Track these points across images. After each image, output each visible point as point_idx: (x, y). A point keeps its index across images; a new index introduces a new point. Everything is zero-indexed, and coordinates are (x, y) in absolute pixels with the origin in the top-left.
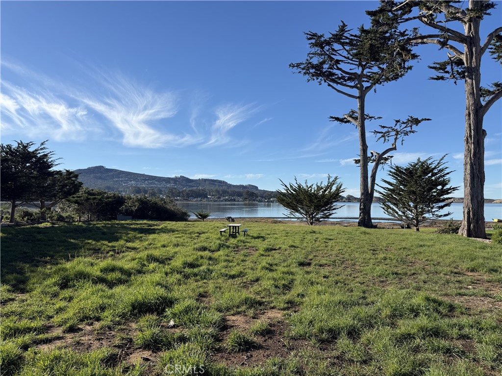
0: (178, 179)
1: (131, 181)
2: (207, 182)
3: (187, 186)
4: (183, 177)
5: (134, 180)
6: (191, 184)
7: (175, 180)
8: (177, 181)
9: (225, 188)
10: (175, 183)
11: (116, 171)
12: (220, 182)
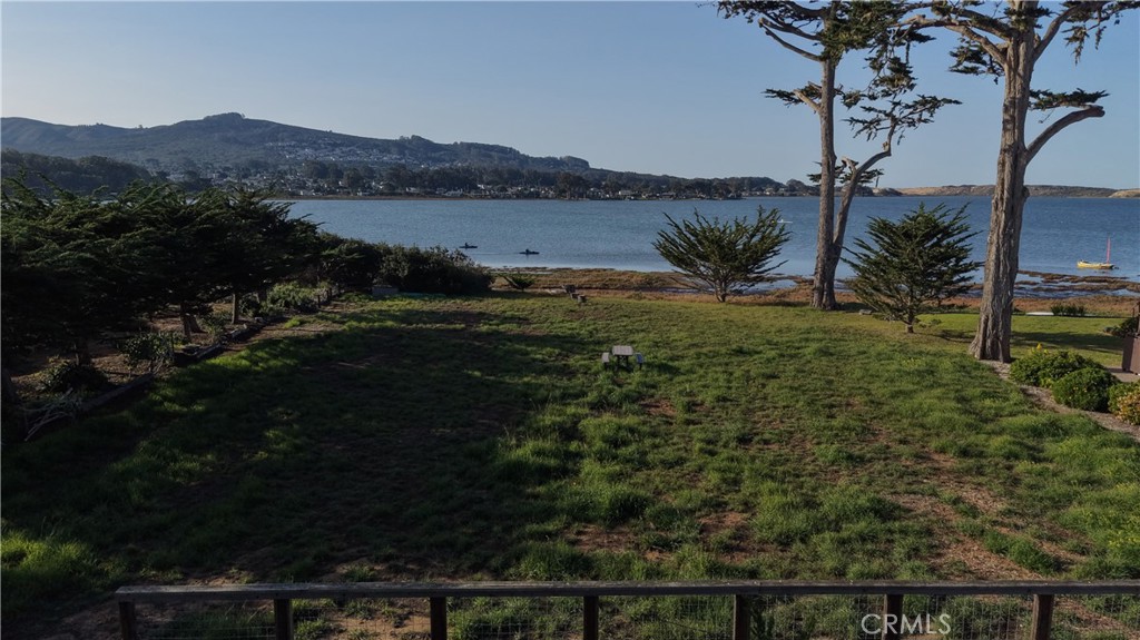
0: (407, 144)
1: (303, 148)
2: (473, 151)
3: (430, 158)
4: (419, 138)
5: (309, 147)
6: (437, 155)
7: (401, 145)
8: (407, 148)
9: (514, 164)
10: (401, 153)
11: (267, 124)
12: (502, 150)
